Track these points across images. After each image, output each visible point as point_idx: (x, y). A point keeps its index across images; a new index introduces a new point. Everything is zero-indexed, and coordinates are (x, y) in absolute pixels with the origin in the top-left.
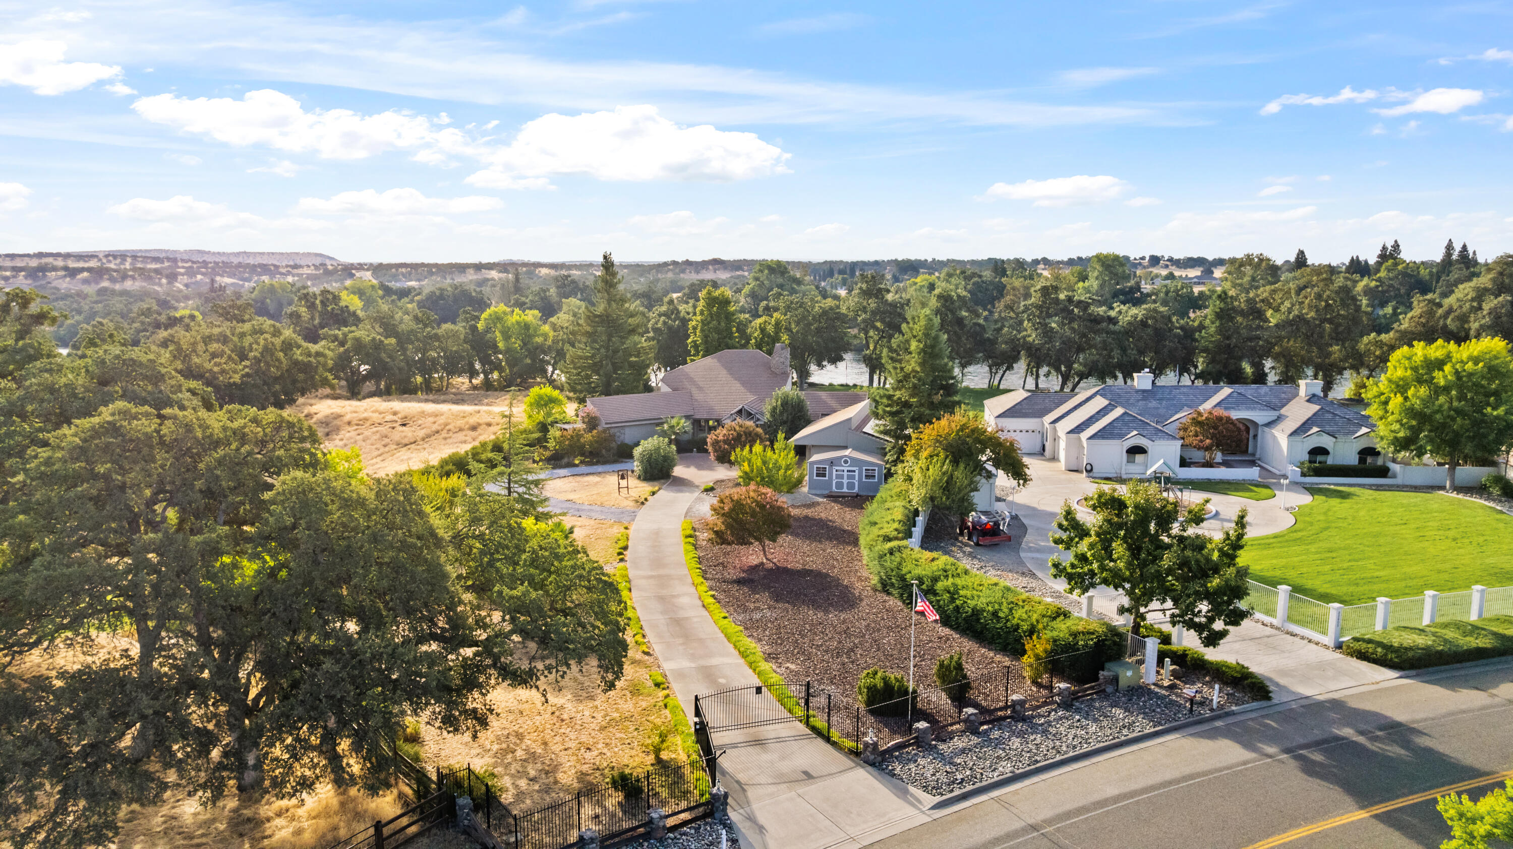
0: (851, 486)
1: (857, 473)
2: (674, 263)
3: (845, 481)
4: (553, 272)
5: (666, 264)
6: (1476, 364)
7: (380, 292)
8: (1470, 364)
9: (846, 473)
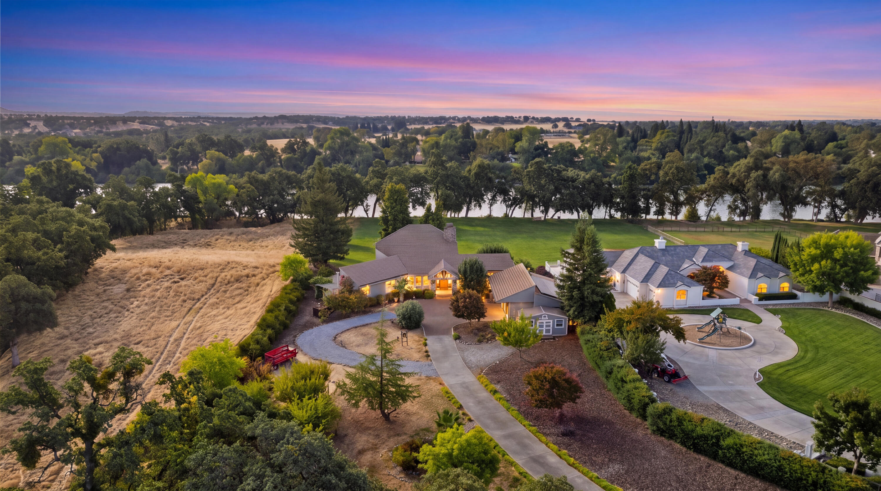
0: (548, 331)
1: (551, 324)
2: (256, 118)
3: (544, 329)
4: (176, 124)
5: (251, 119)
6: (855, 249)
7: (70, 145)
8: (852, 249)
9: (545, 324)
